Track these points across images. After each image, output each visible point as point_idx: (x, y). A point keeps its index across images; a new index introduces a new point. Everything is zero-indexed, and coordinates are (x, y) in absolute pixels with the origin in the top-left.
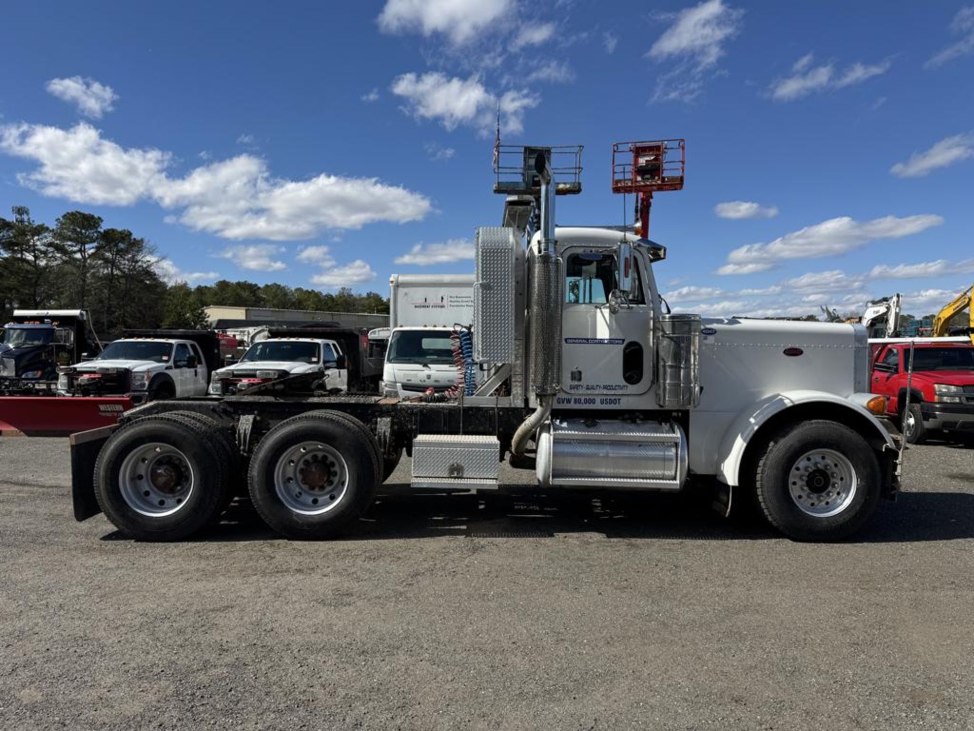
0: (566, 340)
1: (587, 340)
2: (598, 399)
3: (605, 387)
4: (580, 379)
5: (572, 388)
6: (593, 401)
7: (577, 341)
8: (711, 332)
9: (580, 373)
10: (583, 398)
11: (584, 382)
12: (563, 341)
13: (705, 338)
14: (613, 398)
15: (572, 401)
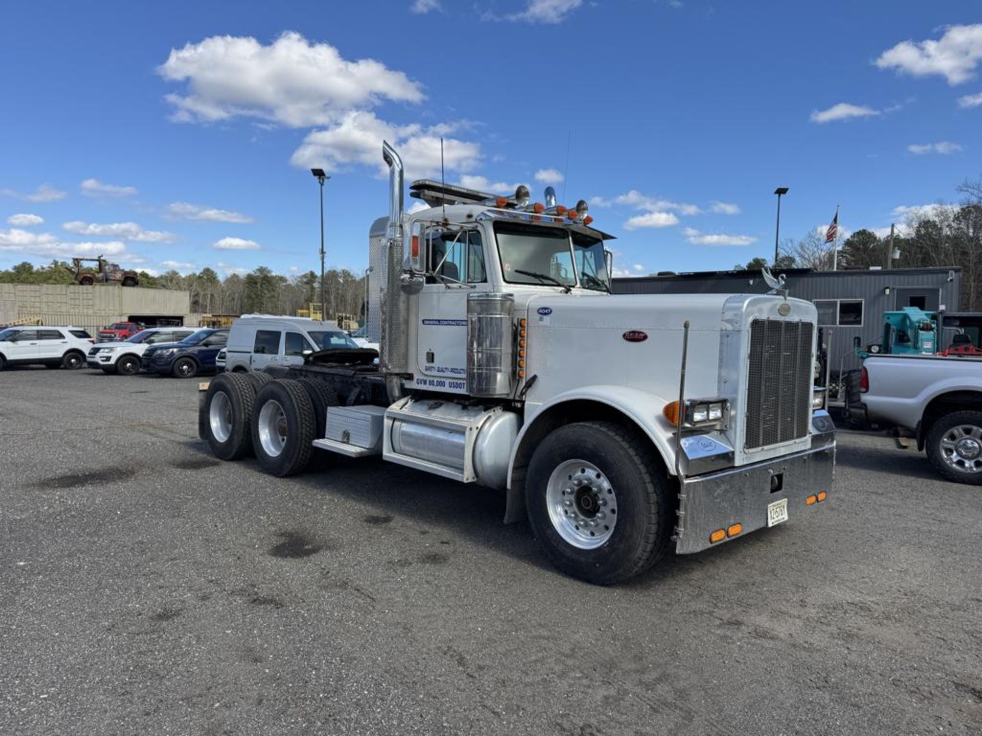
0: (423, 321)
1: (439, 321)
2: (447, 382)
3: (453, 370)
4: (433, 361)
5: (427, 369)
6: (442, 384)
7: (431, 322)
8: (546, 311)
9: (433, 354)
10: (435, 380)
11: (436, 364)
12: (420, 322)
13: (541, 319)
14: (459, 382)
15: (428, 382)
